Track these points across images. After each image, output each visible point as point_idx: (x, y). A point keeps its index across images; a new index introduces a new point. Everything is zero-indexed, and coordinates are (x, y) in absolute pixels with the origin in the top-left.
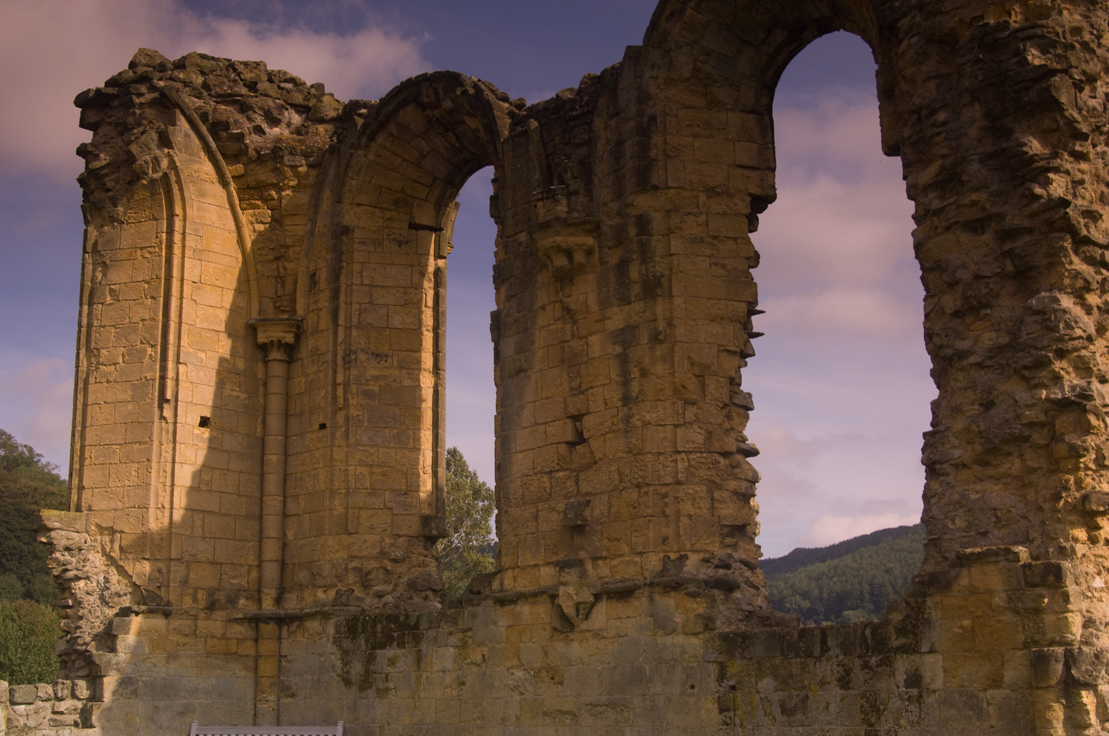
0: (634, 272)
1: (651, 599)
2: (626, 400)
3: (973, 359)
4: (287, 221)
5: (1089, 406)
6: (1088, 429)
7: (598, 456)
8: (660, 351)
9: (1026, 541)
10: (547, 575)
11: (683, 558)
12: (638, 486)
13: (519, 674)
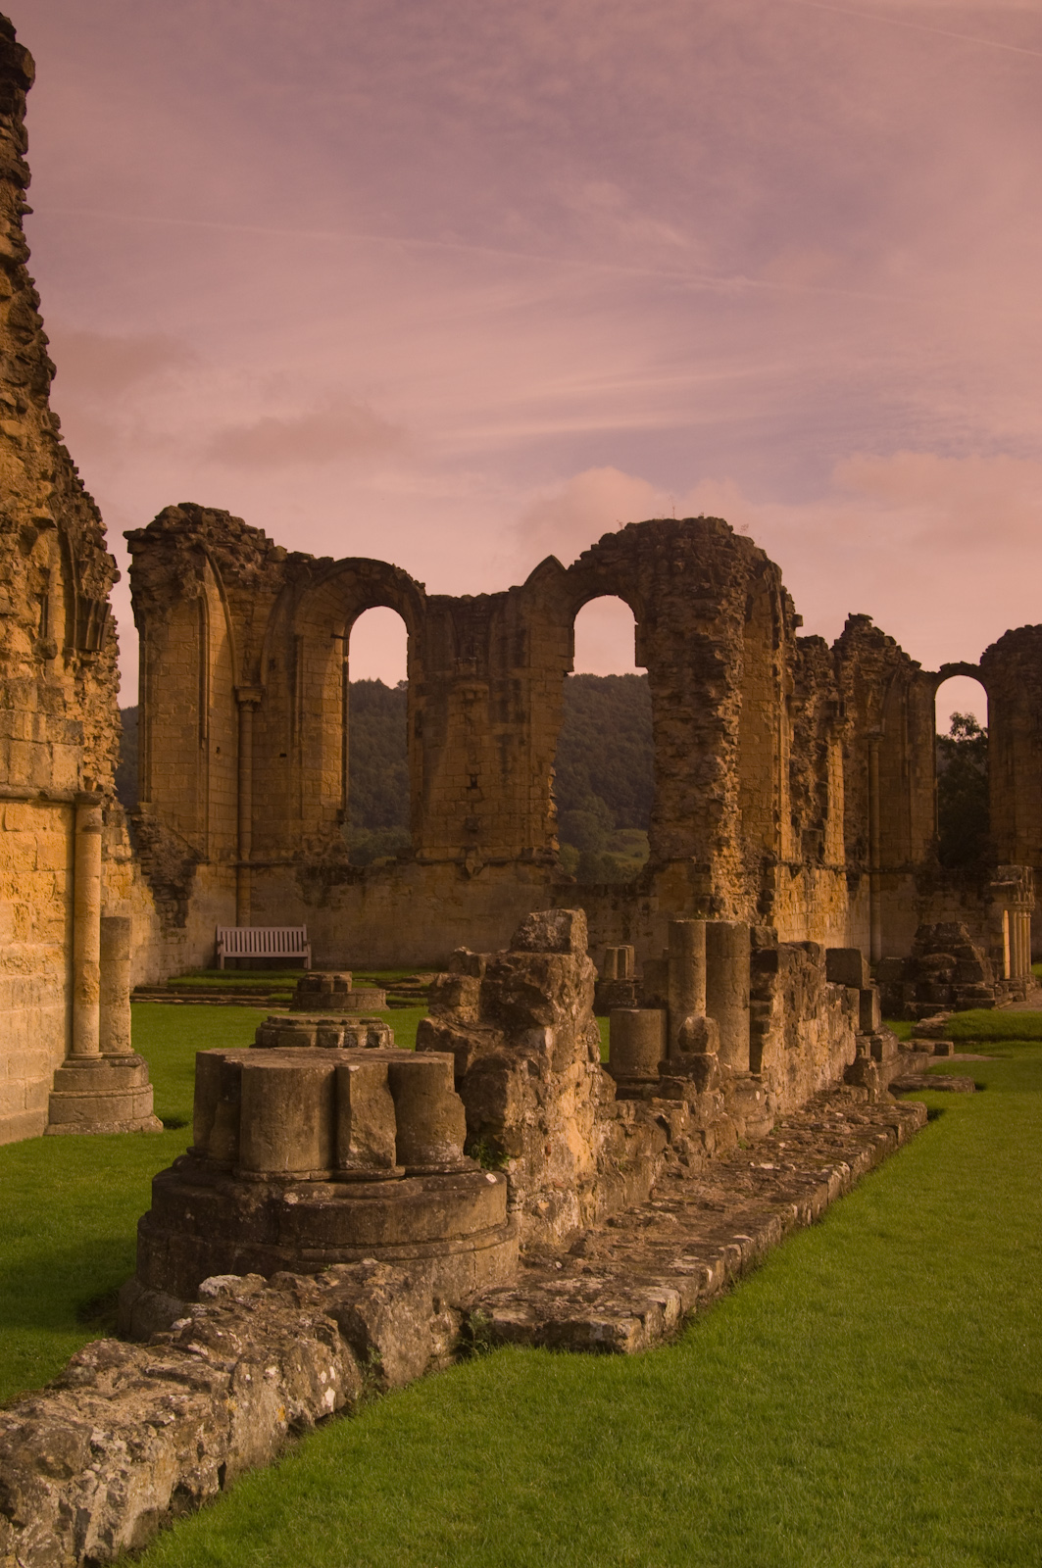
0: (511, 708)
1: (516, 867)
2: (504, 771)
3: (679, 778)
4: (254, 625)
5: (724, 802)
6: (722, 812)
7: (486, 796)
8: (523, 749)
9: (695, 854)
10: (453, 852)
11: (531, 849)
12: (510, 814)
13: (434, 900)
